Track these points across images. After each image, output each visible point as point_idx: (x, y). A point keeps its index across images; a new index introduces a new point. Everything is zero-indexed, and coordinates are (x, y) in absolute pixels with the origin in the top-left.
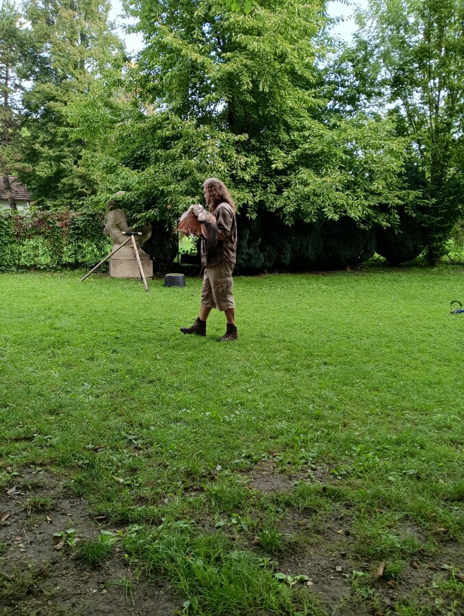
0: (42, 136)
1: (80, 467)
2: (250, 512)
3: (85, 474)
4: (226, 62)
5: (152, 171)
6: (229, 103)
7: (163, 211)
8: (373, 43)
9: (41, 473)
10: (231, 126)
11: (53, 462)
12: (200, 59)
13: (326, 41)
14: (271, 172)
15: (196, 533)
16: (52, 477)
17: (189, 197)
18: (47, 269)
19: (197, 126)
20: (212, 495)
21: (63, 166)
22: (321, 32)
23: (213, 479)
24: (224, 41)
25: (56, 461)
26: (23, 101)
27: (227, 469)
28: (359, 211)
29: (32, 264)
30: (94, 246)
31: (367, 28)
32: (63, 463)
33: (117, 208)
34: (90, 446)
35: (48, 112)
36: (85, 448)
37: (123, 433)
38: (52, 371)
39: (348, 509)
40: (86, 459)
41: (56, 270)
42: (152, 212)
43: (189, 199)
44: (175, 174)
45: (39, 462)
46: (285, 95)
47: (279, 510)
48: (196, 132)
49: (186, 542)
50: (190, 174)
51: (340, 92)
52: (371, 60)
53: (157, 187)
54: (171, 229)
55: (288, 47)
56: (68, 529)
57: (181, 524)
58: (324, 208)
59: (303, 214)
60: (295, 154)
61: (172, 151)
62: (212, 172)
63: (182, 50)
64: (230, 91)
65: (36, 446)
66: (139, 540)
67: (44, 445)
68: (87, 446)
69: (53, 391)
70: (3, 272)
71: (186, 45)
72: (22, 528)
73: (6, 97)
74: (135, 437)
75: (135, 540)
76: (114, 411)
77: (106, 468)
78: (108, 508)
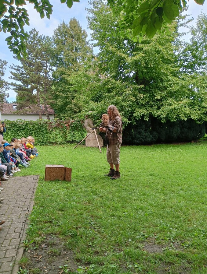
0: (60, 88)
1: (70, 236)
2: (143, 262)
3: (72, 240)
4: (134, 56)
5: (103, 103)
6: (136, 72)
8: (200, 42)
9: (55, 238)
10: (137, 82)
11: (60, 233)
12: (123, 55)
13: (178, 43)
14: (155, 100)
15: (118, 270)
16: (59, 240)
18: (61, 143)
19: (122, 83)
20: (126, 253)
21: (68, 100)
22: (176, 39)
24: (133, 47)
25: (61, 233)
26: (52, 75)
27: (133, 241)
28: (197, 116)
29: (55, 141)
30: (80, 134)
31: (197, 36)
32: (63, 234)
33: (89, 118)
34: (75, 226)
35: (62, 79)
36: (73, 227)
37: (89, 221)
38: (61, 191)
39: (189, 264)
40: (73, 232)
41: (64, 144)
45: (54, 233)
46: (160, 67)
47: (157, 262)
48: (122, 85)
50: (119, 103)
51: (185, 64)
52: (199, 49)
55: (161, 48)
56: (65, 264)
57: (113, 266)
58: (180, 115)
59: (170, 118)
60: (165, 92)
61: (112, 94)
62: (128, 102)
63: (115, 52)
64: (136, 67)
65: (53, 225)
66: (94, 272)
67: (56, 225)
68: (74, 226)
69: (61, 200)
70: (43, 145)
71: (117, 50)
72: (46, 263)
73: (46, 74)
74: (94, 223)
75: (92, 272)
76: (85, 210)
77: (81, 237)
78: (81, 256)
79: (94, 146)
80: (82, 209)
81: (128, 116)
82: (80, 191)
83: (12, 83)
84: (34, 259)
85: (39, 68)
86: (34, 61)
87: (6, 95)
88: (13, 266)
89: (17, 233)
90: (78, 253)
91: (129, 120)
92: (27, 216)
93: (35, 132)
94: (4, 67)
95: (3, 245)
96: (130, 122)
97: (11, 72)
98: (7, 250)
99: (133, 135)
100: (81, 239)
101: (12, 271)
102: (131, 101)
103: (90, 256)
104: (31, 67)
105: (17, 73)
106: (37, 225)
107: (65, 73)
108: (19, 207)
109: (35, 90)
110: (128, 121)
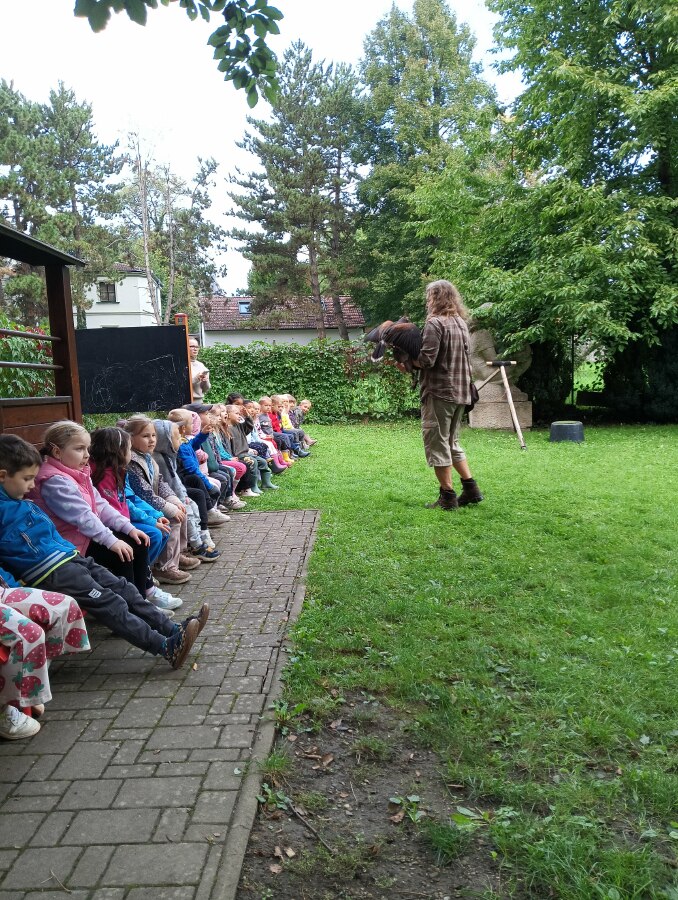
0: (381, 237)
1: (427, 703)
3: (433, 716)
4: (656, 87)
5: (534, 268)
6: (661, 150)
7: (550, 327)
9: (375, 704)
10: (664, 186)
11: (391, 691)
12: (613, 90)
15: (606, 841)
16: (389, 713)
17: (593, 303)
18: (384, 418)
19: (608, 192)
20: (634, 783)
21: (408, 276)
23: (634, 757)
24: (652, 56)
25: (394, 689)
26: (357, 193)
27: (659, 743)
29: (367, 411)
32: (403, 694)
33: (481, 327)
34: (441, 675)
35: (390, 203)
36: (434, 677)
37: (489, 662)
38: (390, 560)
40: (436, 693)
41: (395, 419)
42: (532, 330)
43: (594, 306)
44: (570, 269)
45: (373, 688)
48: (606, 202)
49: (590, 852)
50: (594, 267)
53: (541, 292)
54: (562, 354)
56: (410, 795)
57: (581, 821)
61: (566, 236)
62: (631, 261)
63: (583, 82)
64: (662, 130)
65: (368, 664)
66: (514, 833)
67: (378, 665)
68: (437, 675)
69: (391, 588)
70: (330, 422)
71: (589, 73)
72: (348, 781)
73: (338, 191)
74: (507, 670)
75: (507, 831)
76: (475, 626)
77: (465, 712)
78: (467, 774)
79: (500, 426)
80: (463, 623)
81: (628, 316)
82: (453, 562)
83: (235, 230)
84: (307, 763)
85: (316, 172)
86: (299, 151)
87: (218, 269)
88: (244, 777)
89: (255, 679)
90: (453, 762)
91: (632, 331)
92: (284, 627)
93: (304, 382)
94: (208, 180)
95: (211, 711)
96: (635, 336)
97: (231, 195)
98: (224, 726)
99: (645, 386)
100: (463, 719)
101: (240, 790)
102: (642, 258)
103: (497, 776)
104: (291, 170)
105: (248, 195)
106: (316, 657)
107: (398, 182)
108: (261, 600)
109: (304, 248)
110: (628, 334)
